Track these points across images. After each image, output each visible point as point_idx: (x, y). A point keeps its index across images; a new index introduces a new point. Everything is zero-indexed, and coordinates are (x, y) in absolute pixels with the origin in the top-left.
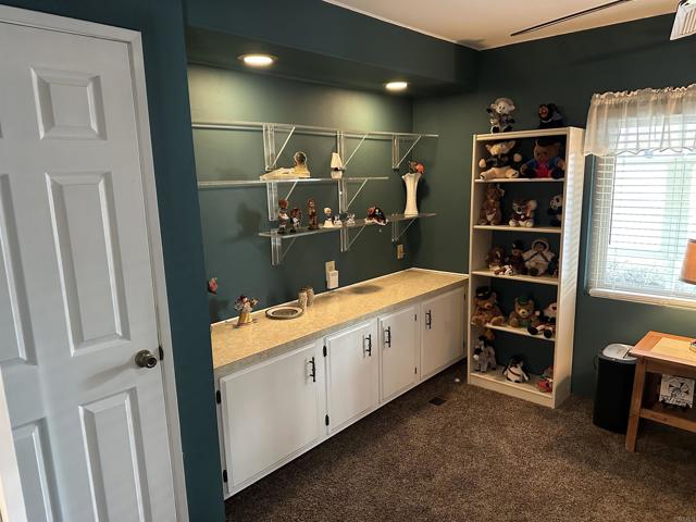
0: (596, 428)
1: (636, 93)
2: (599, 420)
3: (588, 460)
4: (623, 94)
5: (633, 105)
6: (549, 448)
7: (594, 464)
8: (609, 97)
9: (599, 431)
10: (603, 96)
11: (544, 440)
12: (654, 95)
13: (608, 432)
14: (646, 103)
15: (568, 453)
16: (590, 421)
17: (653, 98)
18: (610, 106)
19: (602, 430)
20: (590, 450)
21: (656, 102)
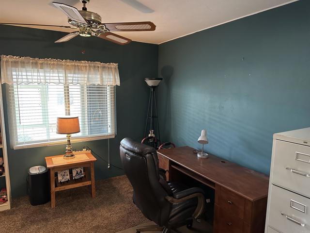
0: (35, 207)
1: (23, 58)
2: (34, 203)
3: (43, 220)
4: (17, 57)
5: (23, 63)
6: (23, 226)
7: (46, 220)
8: (11, 58)
9: (37, 207)
10: (8, 57)
11: (18, 224)
12: (31, 60)
13: (41, 205)
14: (28, 63)
15: (32, 222)
16: (30, 205)
17: (31, 61)
18: (12, 62)
19: (38, 206)
20: (40, 215)
21: (32, 63)
